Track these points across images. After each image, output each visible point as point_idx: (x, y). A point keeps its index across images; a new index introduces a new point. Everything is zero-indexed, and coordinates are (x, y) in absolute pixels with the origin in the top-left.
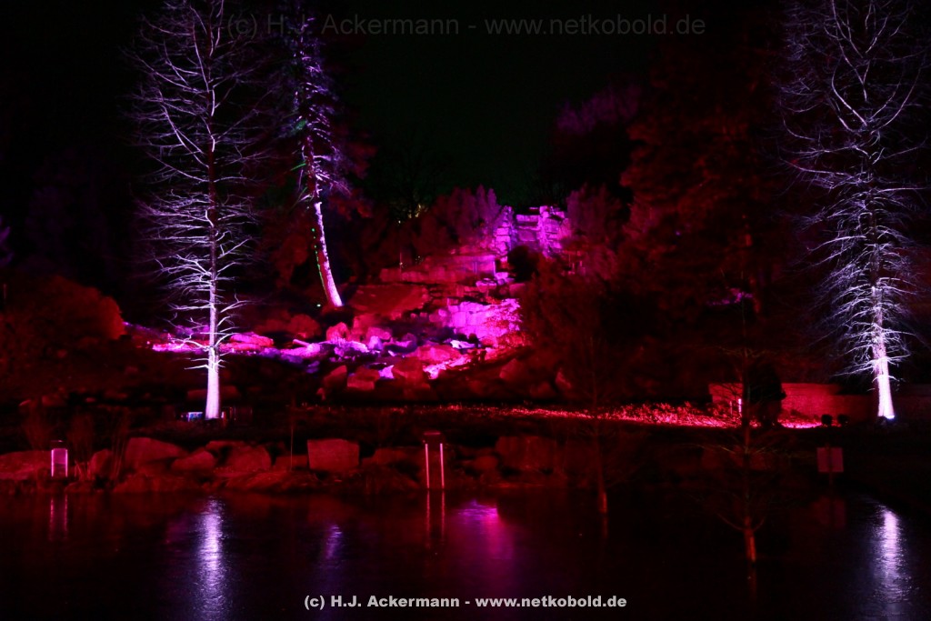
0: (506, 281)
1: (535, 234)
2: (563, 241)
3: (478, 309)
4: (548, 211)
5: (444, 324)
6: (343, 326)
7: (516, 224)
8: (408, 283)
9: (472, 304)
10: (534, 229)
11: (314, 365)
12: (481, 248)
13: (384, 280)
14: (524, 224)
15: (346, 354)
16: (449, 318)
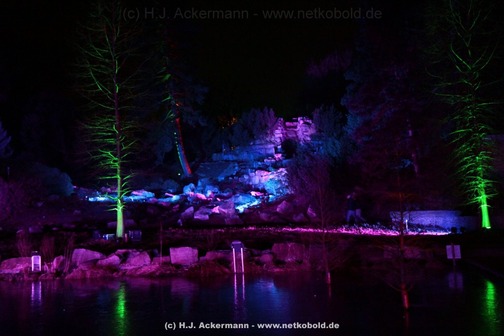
0: (281, 158)
1: (296, 132)
2: (311, 136)
3: (265, 174)
4: (303, 120)
5: (247, 183)
6: (192, 185)
7: (286, 127)
8: (227, 161)
9: (262, 171)
10: (295, 130)
11: (176, 207)
12: (267, 141)
13: (214, 160)
14: (290, 127)
15: (194, 200)
16: (250, 180)
